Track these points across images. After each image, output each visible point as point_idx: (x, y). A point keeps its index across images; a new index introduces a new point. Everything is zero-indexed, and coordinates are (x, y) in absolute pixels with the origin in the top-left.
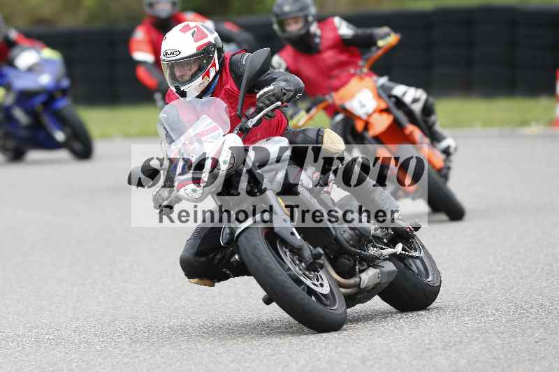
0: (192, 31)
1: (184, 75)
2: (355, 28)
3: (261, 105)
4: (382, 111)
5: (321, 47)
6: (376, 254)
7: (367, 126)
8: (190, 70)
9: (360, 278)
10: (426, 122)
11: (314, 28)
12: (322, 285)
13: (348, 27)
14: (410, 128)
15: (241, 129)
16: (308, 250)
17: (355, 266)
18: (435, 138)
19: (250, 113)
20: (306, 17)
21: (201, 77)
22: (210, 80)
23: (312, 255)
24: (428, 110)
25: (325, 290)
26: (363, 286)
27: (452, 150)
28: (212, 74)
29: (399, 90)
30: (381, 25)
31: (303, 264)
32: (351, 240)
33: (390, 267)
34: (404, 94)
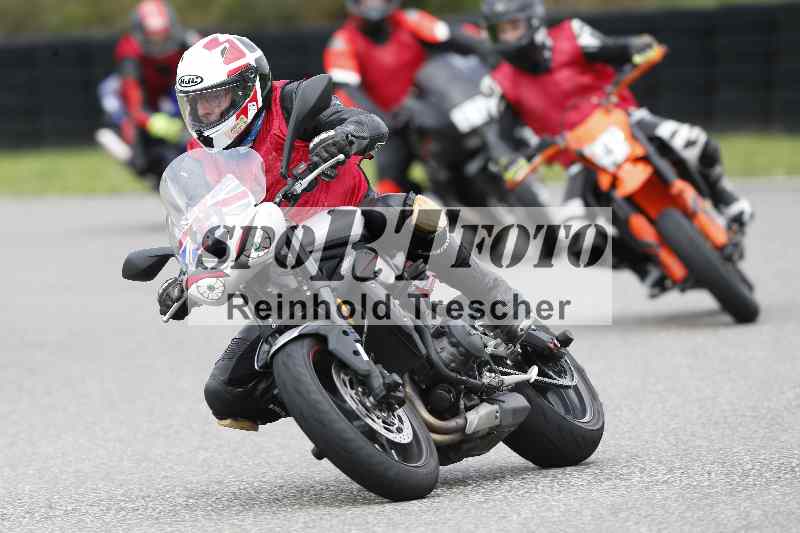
0: (222, 47)
1: (208, 114)
2: (601, 36)
3: (316, 159)
4: (637, 160)
5: (553, 65)
6: (494, 383)
7: (615, 181)
8: (219, 106)
9: (466, 419)
10: (706, 177)
11: (541, 36)
12: (400, 430)
13: (592, 35)
14: (680, 186)
15: (285, 196)
16: (379, 377)
17: (459, 401)
18: (720, 199)
19: (300, 171)
20: (529, 20)
21: (235, 116)
22: (249, 120)
23: (384, 384)
24: (709, 158)
25: (405, 438)
26: (469, 430)
27: (746, 217)
28: (252, 111)
29: (666, 129)
30: (640, 32)
31: (371, 399)
32: (453, 361)
33: (518, 401)
34: (673, 134)
